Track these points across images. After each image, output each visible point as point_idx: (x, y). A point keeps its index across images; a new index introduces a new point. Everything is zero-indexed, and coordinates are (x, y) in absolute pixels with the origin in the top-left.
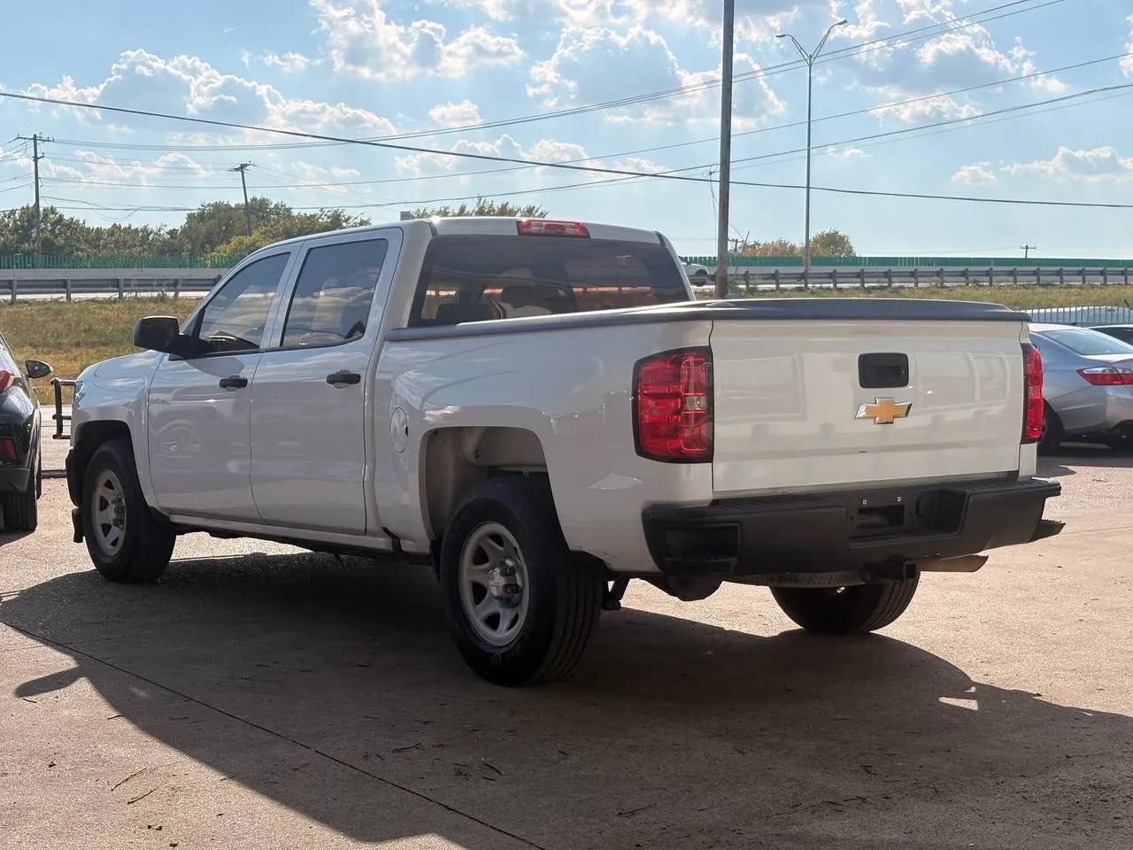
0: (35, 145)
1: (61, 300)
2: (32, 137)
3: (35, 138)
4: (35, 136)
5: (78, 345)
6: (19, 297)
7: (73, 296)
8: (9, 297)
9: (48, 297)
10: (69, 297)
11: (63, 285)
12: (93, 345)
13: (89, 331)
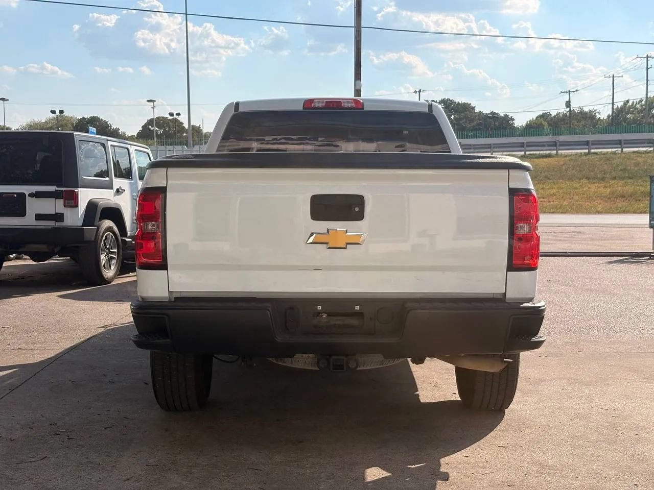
0: (647, 61)
1: (617, 152)
2: (646, 56)
3: (647, 57)
4: (647, 55)
5: (615, 178)
6: (592, 151)
7: (625, 150)
8: (587, 151)
9: (610, 150)
10: (622, 151)
11: (619, 143)
12: (623, 178)
13: (624, 170)
